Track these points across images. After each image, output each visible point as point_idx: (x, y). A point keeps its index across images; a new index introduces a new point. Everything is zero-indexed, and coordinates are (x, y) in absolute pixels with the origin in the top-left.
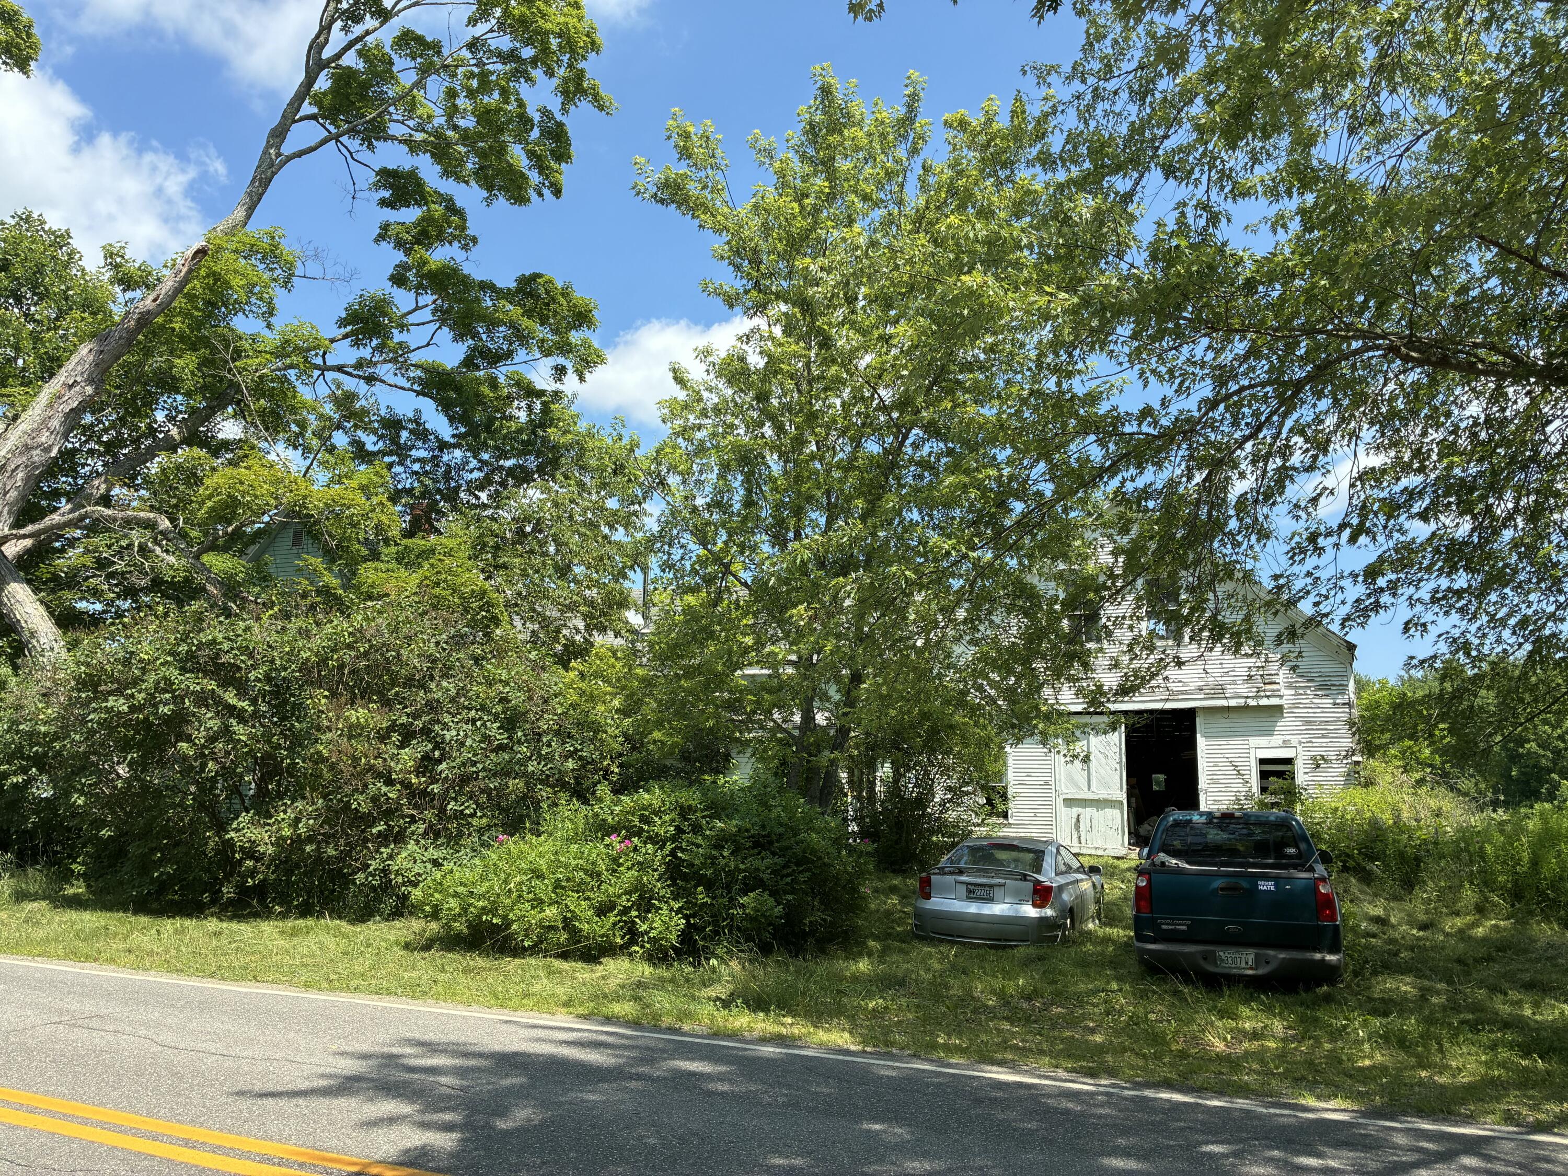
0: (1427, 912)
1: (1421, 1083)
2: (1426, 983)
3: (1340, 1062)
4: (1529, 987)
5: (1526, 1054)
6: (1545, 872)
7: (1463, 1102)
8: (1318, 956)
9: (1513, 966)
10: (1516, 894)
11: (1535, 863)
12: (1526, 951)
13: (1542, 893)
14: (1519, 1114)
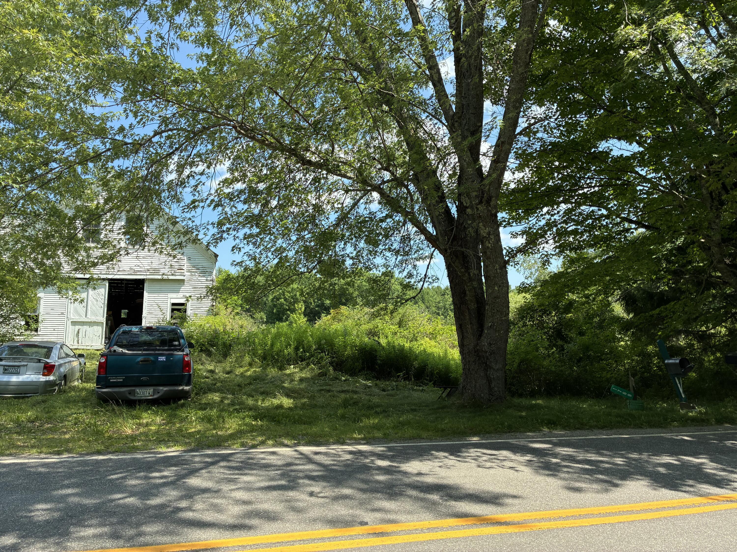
0: (230, 367)
1: (212, 436)
2: (224, 395)
3: (182, 431)
4: (262, 393)
5: (256, 419)
6: (275, 349)
7: (227, 440)
8: (181, 388)
9: (259, 386)
10: (264, 358)
11: (272, 345)
12: (264, 380)
13: (273, 357)
14: (247, 442)
